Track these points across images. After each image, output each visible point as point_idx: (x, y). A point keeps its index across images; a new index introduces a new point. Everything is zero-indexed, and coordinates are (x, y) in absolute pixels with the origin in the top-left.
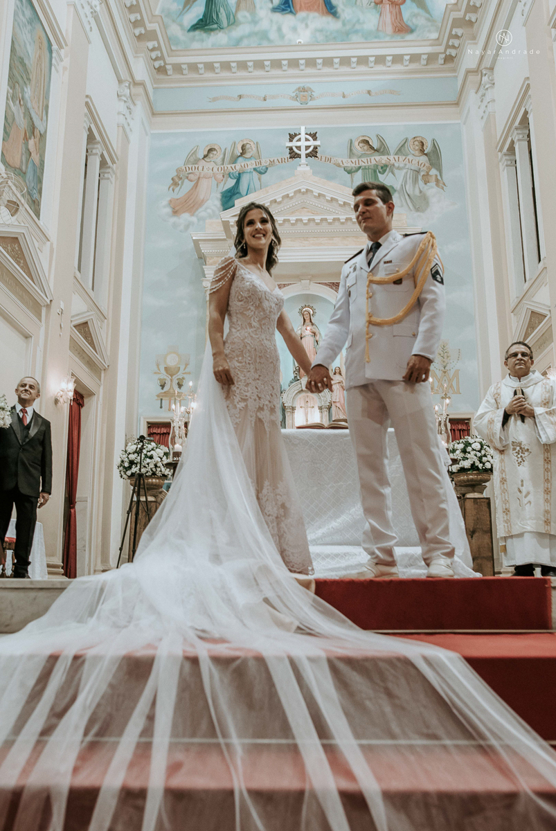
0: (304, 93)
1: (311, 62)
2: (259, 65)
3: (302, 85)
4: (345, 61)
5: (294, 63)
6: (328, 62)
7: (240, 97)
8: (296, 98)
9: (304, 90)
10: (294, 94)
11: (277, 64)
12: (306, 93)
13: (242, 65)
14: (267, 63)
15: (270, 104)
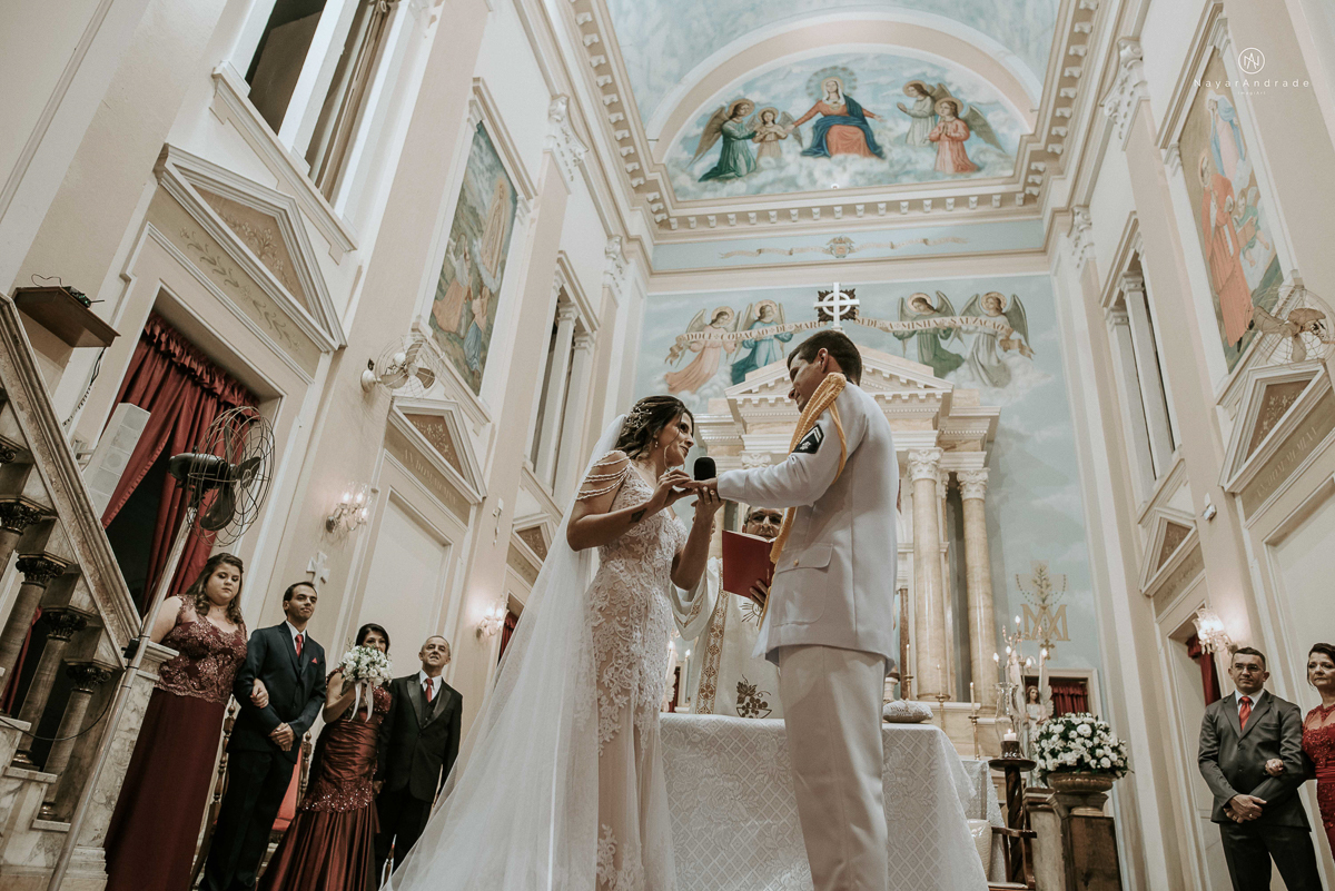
0: (841, 246)
1: (850, 209)
2: (784, 214)
3: (838, 236)
4: (893, 206)
5: (827, 211)
6: (871, 208)
7: (760, 251)
8: (830, 251)
9: (841, 241)
10: (828, 247)
11: (806, 212)
12: (843, 245)
13: (763, 215)
14: (793, 212)
15: (796, 258)
